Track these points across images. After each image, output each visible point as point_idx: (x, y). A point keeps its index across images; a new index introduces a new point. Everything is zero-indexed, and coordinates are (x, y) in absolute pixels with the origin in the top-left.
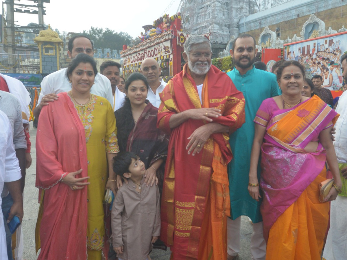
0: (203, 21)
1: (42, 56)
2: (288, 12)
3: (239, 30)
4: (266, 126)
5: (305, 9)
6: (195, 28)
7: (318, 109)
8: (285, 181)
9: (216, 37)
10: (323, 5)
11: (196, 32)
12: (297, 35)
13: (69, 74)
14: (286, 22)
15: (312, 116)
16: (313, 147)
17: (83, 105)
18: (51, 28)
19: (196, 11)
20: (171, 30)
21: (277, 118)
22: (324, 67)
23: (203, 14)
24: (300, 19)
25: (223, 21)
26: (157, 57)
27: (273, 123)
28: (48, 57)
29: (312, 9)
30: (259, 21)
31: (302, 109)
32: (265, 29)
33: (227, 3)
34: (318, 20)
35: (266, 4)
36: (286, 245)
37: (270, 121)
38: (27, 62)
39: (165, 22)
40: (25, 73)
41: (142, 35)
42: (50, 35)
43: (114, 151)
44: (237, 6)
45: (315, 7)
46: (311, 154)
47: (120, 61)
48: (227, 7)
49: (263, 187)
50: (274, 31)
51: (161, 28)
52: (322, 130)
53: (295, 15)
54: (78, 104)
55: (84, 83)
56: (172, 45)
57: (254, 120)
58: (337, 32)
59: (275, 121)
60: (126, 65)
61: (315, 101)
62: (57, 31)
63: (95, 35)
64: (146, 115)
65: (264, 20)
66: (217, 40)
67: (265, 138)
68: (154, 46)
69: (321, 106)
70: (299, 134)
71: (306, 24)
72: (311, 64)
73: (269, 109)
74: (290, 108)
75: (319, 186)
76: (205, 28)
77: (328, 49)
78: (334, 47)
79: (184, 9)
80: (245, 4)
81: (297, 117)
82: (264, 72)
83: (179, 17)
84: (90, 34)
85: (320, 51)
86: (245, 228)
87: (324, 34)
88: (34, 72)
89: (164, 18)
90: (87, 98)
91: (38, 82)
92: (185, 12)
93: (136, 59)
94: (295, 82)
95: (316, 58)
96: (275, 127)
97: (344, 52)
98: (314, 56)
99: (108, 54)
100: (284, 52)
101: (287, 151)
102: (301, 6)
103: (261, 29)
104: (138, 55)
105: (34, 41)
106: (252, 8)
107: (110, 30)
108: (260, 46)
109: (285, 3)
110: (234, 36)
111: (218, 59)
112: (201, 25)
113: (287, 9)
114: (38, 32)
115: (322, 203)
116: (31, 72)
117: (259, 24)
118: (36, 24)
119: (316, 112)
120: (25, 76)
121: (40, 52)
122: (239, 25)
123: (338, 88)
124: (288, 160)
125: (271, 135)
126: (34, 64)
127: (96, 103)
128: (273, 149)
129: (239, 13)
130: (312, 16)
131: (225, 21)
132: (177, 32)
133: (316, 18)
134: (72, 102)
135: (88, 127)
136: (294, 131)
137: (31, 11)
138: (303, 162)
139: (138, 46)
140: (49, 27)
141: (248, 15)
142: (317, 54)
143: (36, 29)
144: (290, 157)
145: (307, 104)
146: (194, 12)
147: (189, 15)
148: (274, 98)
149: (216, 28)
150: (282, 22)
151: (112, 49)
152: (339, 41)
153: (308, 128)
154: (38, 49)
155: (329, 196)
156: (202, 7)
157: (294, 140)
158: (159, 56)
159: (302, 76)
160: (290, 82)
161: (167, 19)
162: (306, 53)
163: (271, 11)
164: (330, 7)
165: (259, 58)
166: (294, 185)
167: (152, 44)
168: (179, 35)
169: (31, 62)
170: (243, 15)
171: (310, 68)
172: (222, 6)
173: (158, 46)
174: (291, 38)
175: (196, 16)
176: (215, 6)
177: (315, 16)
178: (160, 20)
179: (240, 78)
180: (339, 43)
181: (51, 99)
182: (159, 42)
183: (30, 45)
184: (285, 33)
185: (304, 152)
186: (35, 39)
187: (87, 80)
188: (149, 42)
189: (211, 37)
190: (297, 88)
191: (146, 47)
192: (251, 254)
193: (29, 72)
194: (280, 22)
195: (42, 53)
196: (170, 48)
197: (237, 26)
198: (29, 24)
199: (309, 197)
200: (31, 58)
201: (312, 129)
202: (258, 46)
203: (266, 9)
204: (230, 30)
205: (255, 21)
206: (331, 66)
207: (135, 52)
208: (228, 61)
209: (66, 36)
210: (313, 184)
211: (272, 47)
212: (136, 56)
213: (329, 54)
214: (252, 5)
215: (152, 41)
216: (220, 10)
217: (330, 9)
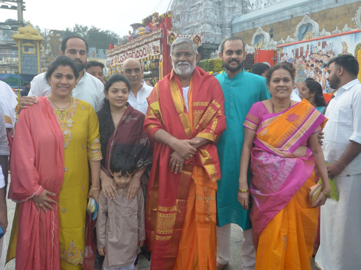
0: (194, 21)
1: (21, 55)
2: (281, 13)
3: (232, 30)
4: (256, 131)
5: (299, 10)
6: (186, 28)
7: (307, 113)
8: (274, 186)
9: (208, 37)
10: (317, 6)
11: (187, 31)
12: (290, 37)
13: (48, 77)
14: (280, 23)
15: (301, 120)
16: (302, 151)
17: (62, 109)
18: (31, 25)
19: (187, 9)
20: (161, 29)
21: (266, 122)
22: (317, 70)
23: (194, 12)
24: (294, 19)
25: (215, 20)
26: (146, 57)
27: (263, 127)
28: (28, 56)
29: (305, 10)
30: (253, 21)
31: (291, 113)
32: (258, 29)
33: (219, 2)
34: (312, 21)
35: (260, 4)
36: (275, 251)
37: (260, 125)
38: (5, 61)
39: (155, 20)
40: (2, 72)
41: (130, 34)
42: (29, 32)
43: (97, 158)
44: (230, 5)
45: (309, 8)
46: (301, 159)
47: (106, 61)
48: (219, 6)
49: (252, 193)
50: (268, 32)
51: (150, 26)
52: (312, 134)
53: (288, 16)
54: (58, 108)
55: (63, 87)
56: (162, 45)
57: (244, 125)
58: (331, 33)
59: (264, 126)
60: (113, 65)
61: (304, 105)
62: (38, 28)
63: (79, 33)
64: (127, 118)
65: (257, 20)
66: (209, 40)
67: (254, 142)
68: (142, 45)
69: (310, 110)
70: (288, 139)
71: (300, 26)
72: (304, 67)
73: (259, 113)
74: (280, 112)
75: (308, 191)
76: (196, 28)
77: (322, 51)
78: (327, 49)
79: (175, 7)
80: (237, 3)
81: (287, 121)
82: (253, 75)
83: (169, 16)
84: (74, 31)
85: (314, 53)
86: (236, 236)
87: (317, 36)
88: (12, 72)
89: (154, 16)
90: (67, 102)
91: (16, 83)
92: (175, 10)
93: (123, 59)
94: (284, 85)
95: (309, 60)
96: (264, 131)
97: (337, 54)
98: (308, 59)
99: (94, 54)
100: (277, 53)
101: (277, 156)
102: (295, 6)
103: (255, 30)
104: (125, 55)
105: (13, 38)
106: (245, 8)
107: (96, 28)
108: (253, 48)
109: (278, 3)
110: (226, 36)
111: (210, 60)
112: (192, 25)
113: (281, 10)
114: (17, 29)
115: (311, 208)
116: (8, 72)
117: (252, 24)
118: (15, 20)
119: (305, 116)
120: (2, 76)
121: (19, 51)
122: (232, 25)
123: (331, 91)
124: (277, 165)
125: (260, 139)
126: (12, 63)
127: (77, 107)
128: (262, 154)
129: (232, 13)
130: (306, 17)
131: (217, 21)
132: (167, 31)
133: (309, 19)
134: (51, 107)
135: (67, 132)
136: (283, 136)
137: (10, 6)
138: (292, 167)
139: (126, 45)
140: (29, 24)
141: (241, 15)
142: (311, 56)
143: (15, 26)
144: (280, 162)
145: (297, 108)
146: (185, 10)
147: (179, 14)
148: (264, 102)
149: (208, 28)
150: (275, 23)
151: (97, 48)
152: (332, 43)
153: (297, 133)
154: (17, 47)
155: (318, 201)
156: (194, 5)
157: (283, 145)
158: (148, 56)
159: (291, 80)
160: (279, 85)
161: (157, 17)
162: (299, 55)
163: (264, 11)
164: (324, 8)
165: (252, 59)
166: (283, 190)
167: (141, 44)
168: (170, 34)
169: (9, 61)
170: (236, 15)
171: (303, 70)
172: (214, 4)
173: (147, 46)
174: (285, 39)
175: (187, 15)
176: (206, 5)
177: (308, 17)
178: (149, 18)
179: (229, 81)
180: (332, 45)
181: (30, 103)
182: (148, 41)
183: (8, 43)
184: (278, 34)
185: (293, 157)
186: (13, 36)
187: (66, 84)
188: (137, 42)
189: (203, 37)
190: (285, 91)
191: (134, 46)
192: (241, 262)
193: (6, 72)
194: (273, 22)
195: (21, 52)
196: (159, 48)
197: (229, 26)
198: (6, 20)
199: (298, 203)
200: (9, 57)
201: (301, 133)
202: (251, 47)
203: (259, 8)
204: (222, 30)
205: (248, 21)
206: (324, 69)
207: (122, 52)
208: (220, 63)
209: (48, 33)
210: (302, 189)
211: (265, 48)
212: (124, 56)
213: (322, 56)
214: (245, 5)
215: (140, 40)
216: (212, 10)
217: (324, 10)
